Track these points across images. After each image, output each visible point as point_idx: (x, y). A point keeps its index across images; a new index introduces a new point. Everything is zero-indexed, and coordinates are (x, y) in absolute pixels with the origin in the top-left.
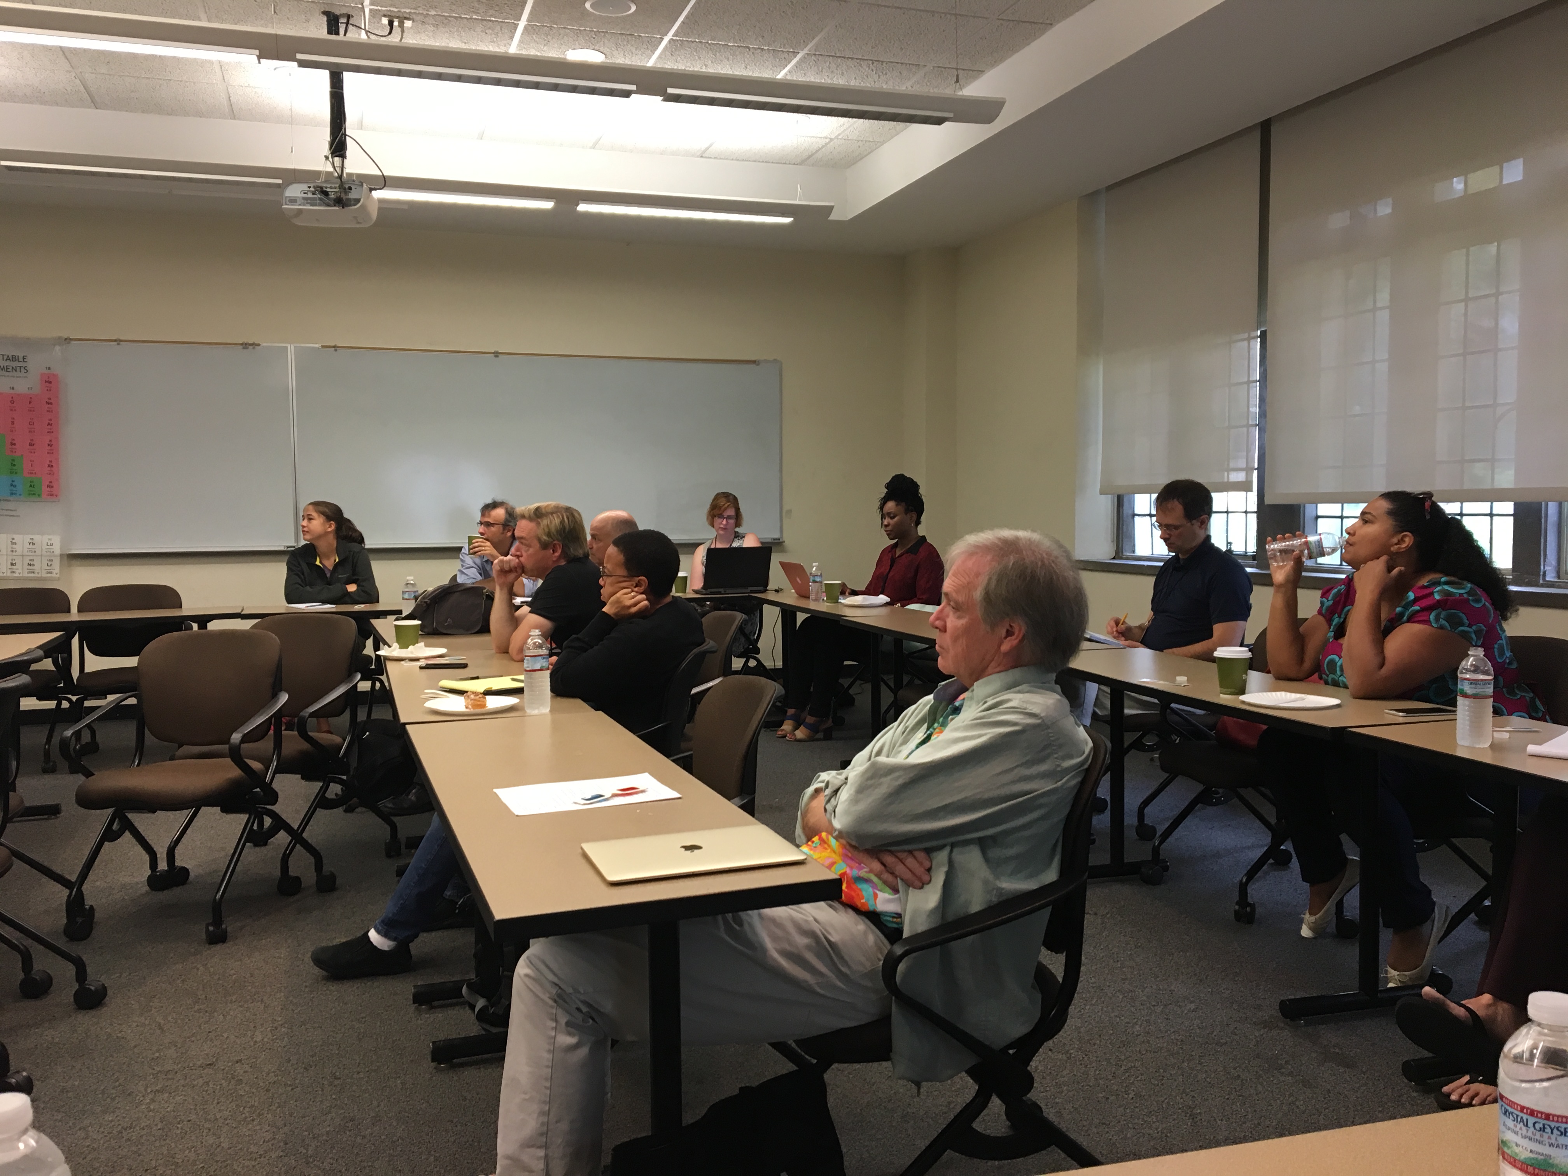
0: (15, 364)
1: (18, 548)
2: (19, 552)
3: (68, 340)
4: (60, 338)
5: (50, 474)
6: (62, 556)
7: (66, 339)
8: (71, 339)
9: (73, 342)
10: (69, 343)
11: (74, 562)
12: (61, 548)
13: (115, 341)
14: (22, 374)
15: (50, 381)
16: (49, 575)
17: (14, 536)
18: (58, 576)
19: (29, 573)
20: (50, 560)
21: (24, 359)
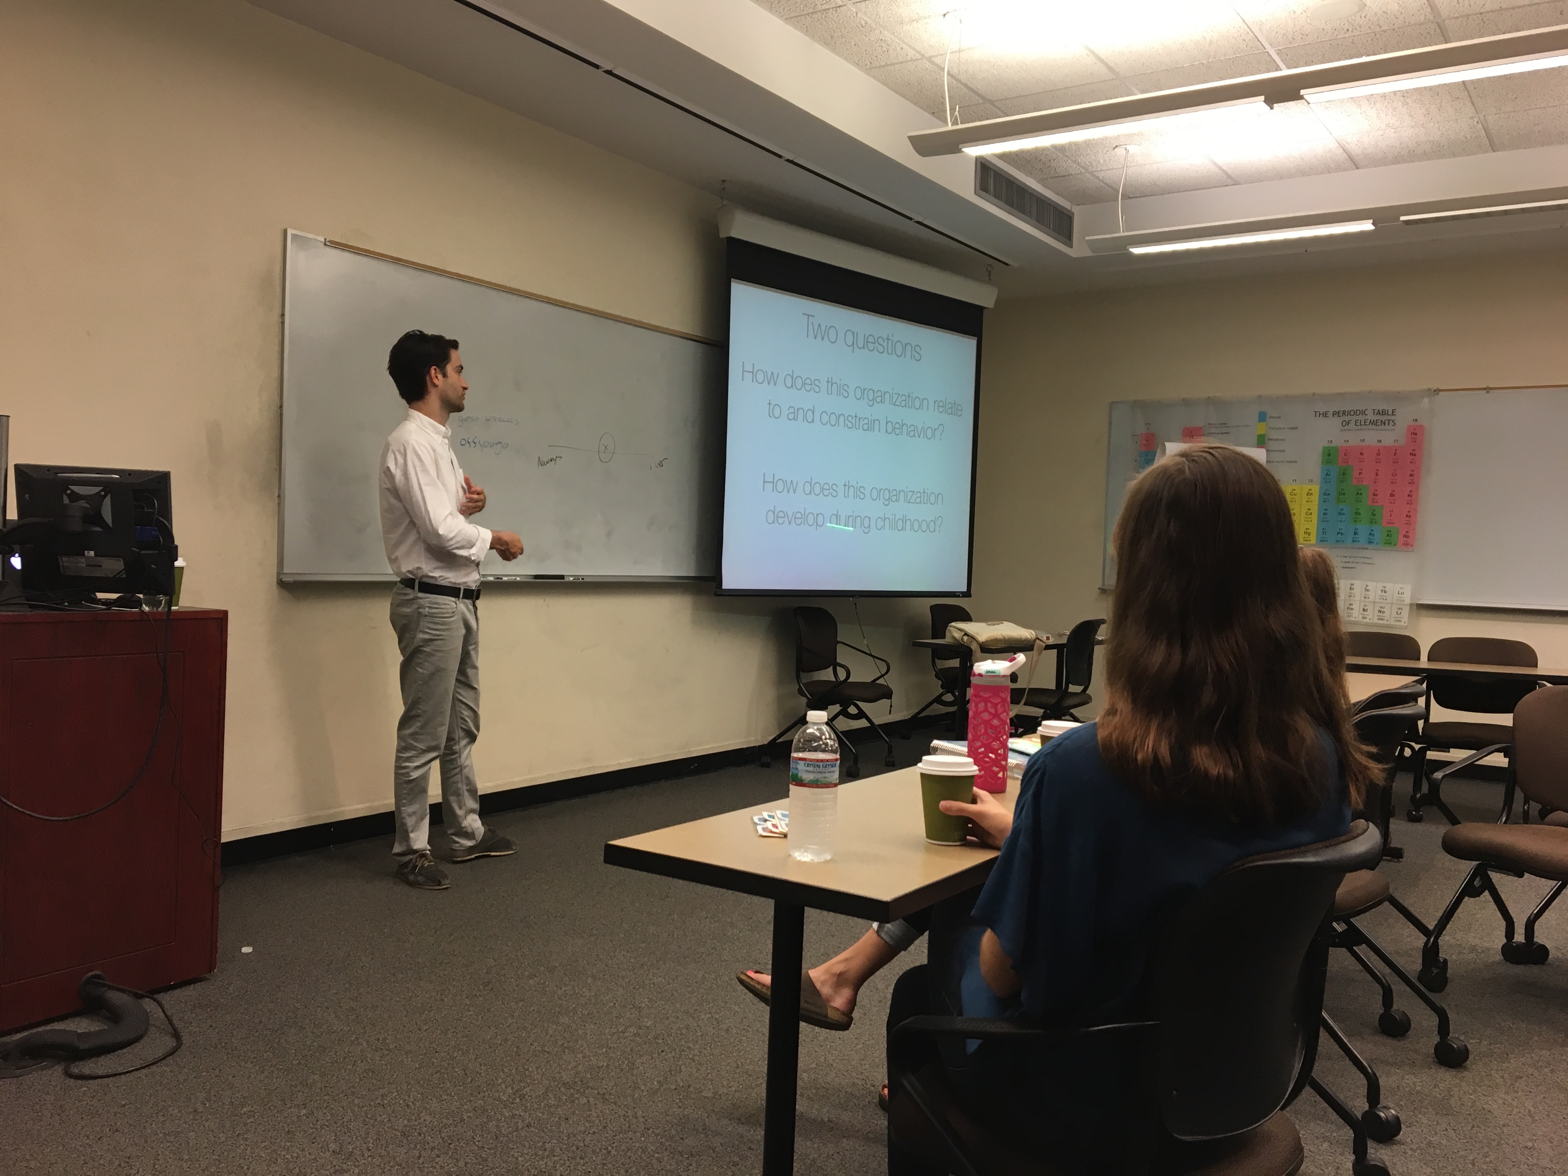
0: (1383, 418)
1: (1371, 594)
2: (1372, 598)
3: (1438, 391)
4: (1429, 390)
5: (1407, 524)
6: (1411, 605)
7: (1435, 391)
8: (1440, 390)
9: (1441, 393)
10: (1437, 394)
11: (1423, 612)
12: (1411, 597)
13: (1485, 389)
14: (1391, 427)
15: (1416, 434)
16: (1397, 623)
17: (1368, 583)
18: (1406, 624)
19: (1378, 619)
20: (1399, 609)
21: (1393, 412)
